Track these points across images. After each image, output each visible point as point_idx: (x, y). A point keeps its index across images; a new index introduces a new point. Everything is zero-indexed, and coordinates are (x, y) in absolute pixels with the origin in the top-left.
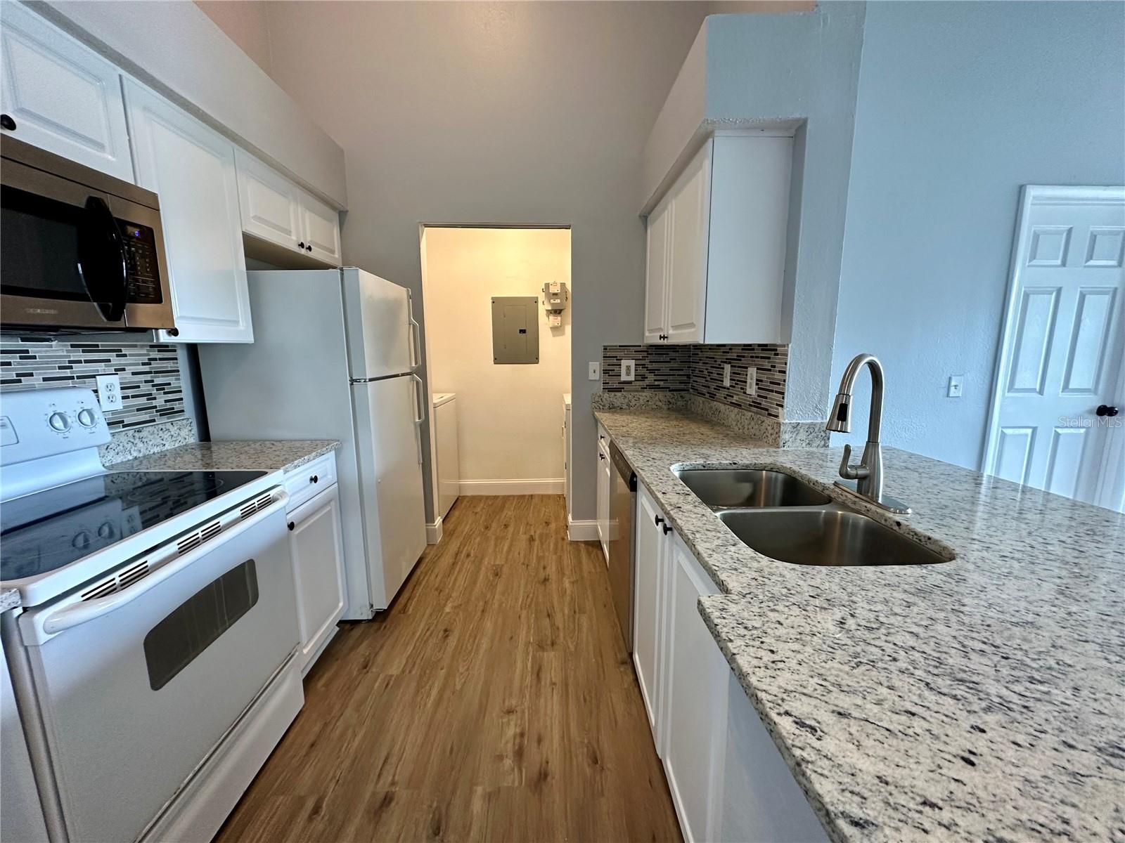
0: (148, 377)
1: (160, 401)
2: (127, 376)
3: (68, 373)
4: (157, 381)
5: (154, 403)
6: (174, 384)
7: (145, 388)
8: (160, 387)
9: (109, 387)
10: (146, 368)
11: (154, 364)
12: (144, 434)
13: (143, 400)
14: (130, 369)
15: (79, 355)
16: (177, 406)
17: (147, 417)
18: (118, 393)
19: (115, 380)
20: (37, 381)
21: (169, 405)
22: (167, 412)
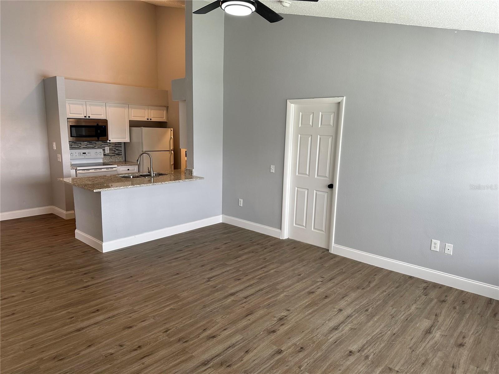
0: (115, 148)
1: (117, 152)
2: (111, 147)
3: (101, 146)
4: (117, 148)
5: (115, 152)
6: (120, 149)
7: (114, 150)
8: (117, 150)
9: (107, 149)
10: (115, 146)
11: (116, 145)
12: (112, 158)
13: (113, 152)
14: (111, 146)
15: (103, 144)
16: (120, 153)
17: (114, 155)
18: (109, 150)
19: (108, 148)
20: (97, 147)
21: (118, 153)
22: (118, 154)
